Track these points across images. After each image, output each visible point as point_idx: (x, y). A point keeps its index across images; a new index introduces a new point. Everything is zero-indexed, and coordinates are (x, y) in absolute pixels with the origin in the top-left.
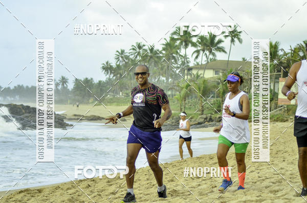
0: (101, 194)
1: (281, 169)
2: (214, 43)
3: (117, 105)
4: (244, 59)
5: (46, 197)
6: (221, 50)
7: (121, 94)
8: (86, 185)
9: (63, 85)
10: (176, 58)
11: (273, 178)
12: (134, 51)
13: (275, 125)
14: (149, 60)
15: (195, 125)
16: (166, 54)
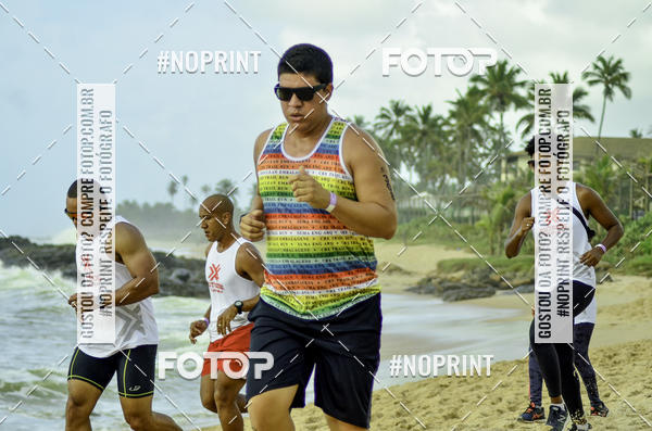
4: (634, 133)
6: (583, 113)
10: (481, 134)
12: (385, 121)
14: (420, 140)
15: (523, 284)
16: (455, 126)
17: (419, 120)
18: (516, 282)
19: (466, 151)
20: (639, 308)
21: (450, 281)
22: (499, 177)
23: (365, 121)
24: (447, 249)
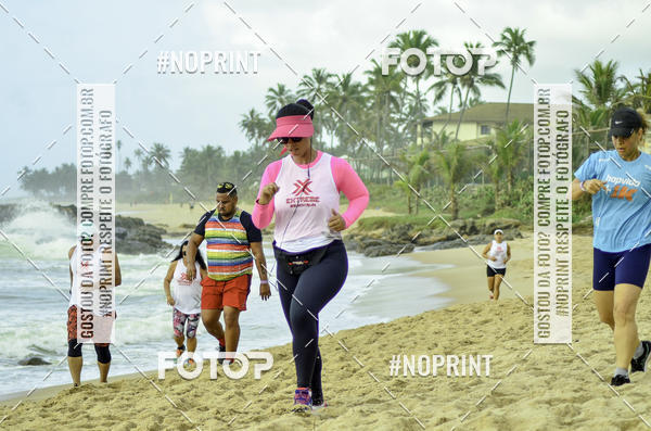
0: (243, 391)
5: (128, 399)
6: (495, 81)
10: (398, 100)
11: (608, 350)
12: (307, 87)
14: (341, 105)
15: (439, 241)
16: (375, 92)
17: (340, 87)
18: (432, 238)
19: (384, 116)
21: (371, 238)
22: (415, 141)
23: (286, 89)
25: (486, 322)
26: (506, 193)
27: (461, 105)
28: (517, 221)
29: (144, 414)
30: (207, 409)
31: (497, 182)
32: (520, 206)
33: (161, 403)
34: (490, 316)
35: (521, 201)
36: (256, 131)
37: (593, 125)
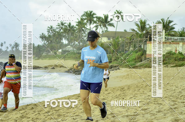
0: (40, 113)
1: (149, 96)
2: (107, 21)
3: (49, 59)
4: (125, 30)
5: (7, 115)
6: (112, 25)
7: (51, 53)
8: (31, 108)
9: (16, 47)
10: (84, 30)
11: (144, 101)
12: (59, 27)
13: (144, 70)
14: (68, 32)
16: (78, 28)
17: (68, 27)
19: (80, 35)
20: (127, 76)
23: (53, 27)
24: (75, 61)
25: (109, 93)
26: (115, 57)
27: (102, 32)
28: (118, 65)
29: (11, 119)
30: (29, 118)
31: (113, 54)
32: (119, 61)
33: (16, 116)
34: (110, 92)
35: (119, 59)
36: (44, 39)
37: (140, 38)
